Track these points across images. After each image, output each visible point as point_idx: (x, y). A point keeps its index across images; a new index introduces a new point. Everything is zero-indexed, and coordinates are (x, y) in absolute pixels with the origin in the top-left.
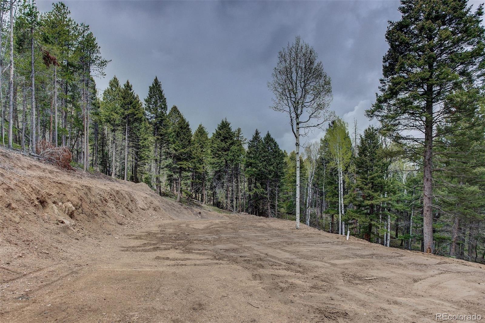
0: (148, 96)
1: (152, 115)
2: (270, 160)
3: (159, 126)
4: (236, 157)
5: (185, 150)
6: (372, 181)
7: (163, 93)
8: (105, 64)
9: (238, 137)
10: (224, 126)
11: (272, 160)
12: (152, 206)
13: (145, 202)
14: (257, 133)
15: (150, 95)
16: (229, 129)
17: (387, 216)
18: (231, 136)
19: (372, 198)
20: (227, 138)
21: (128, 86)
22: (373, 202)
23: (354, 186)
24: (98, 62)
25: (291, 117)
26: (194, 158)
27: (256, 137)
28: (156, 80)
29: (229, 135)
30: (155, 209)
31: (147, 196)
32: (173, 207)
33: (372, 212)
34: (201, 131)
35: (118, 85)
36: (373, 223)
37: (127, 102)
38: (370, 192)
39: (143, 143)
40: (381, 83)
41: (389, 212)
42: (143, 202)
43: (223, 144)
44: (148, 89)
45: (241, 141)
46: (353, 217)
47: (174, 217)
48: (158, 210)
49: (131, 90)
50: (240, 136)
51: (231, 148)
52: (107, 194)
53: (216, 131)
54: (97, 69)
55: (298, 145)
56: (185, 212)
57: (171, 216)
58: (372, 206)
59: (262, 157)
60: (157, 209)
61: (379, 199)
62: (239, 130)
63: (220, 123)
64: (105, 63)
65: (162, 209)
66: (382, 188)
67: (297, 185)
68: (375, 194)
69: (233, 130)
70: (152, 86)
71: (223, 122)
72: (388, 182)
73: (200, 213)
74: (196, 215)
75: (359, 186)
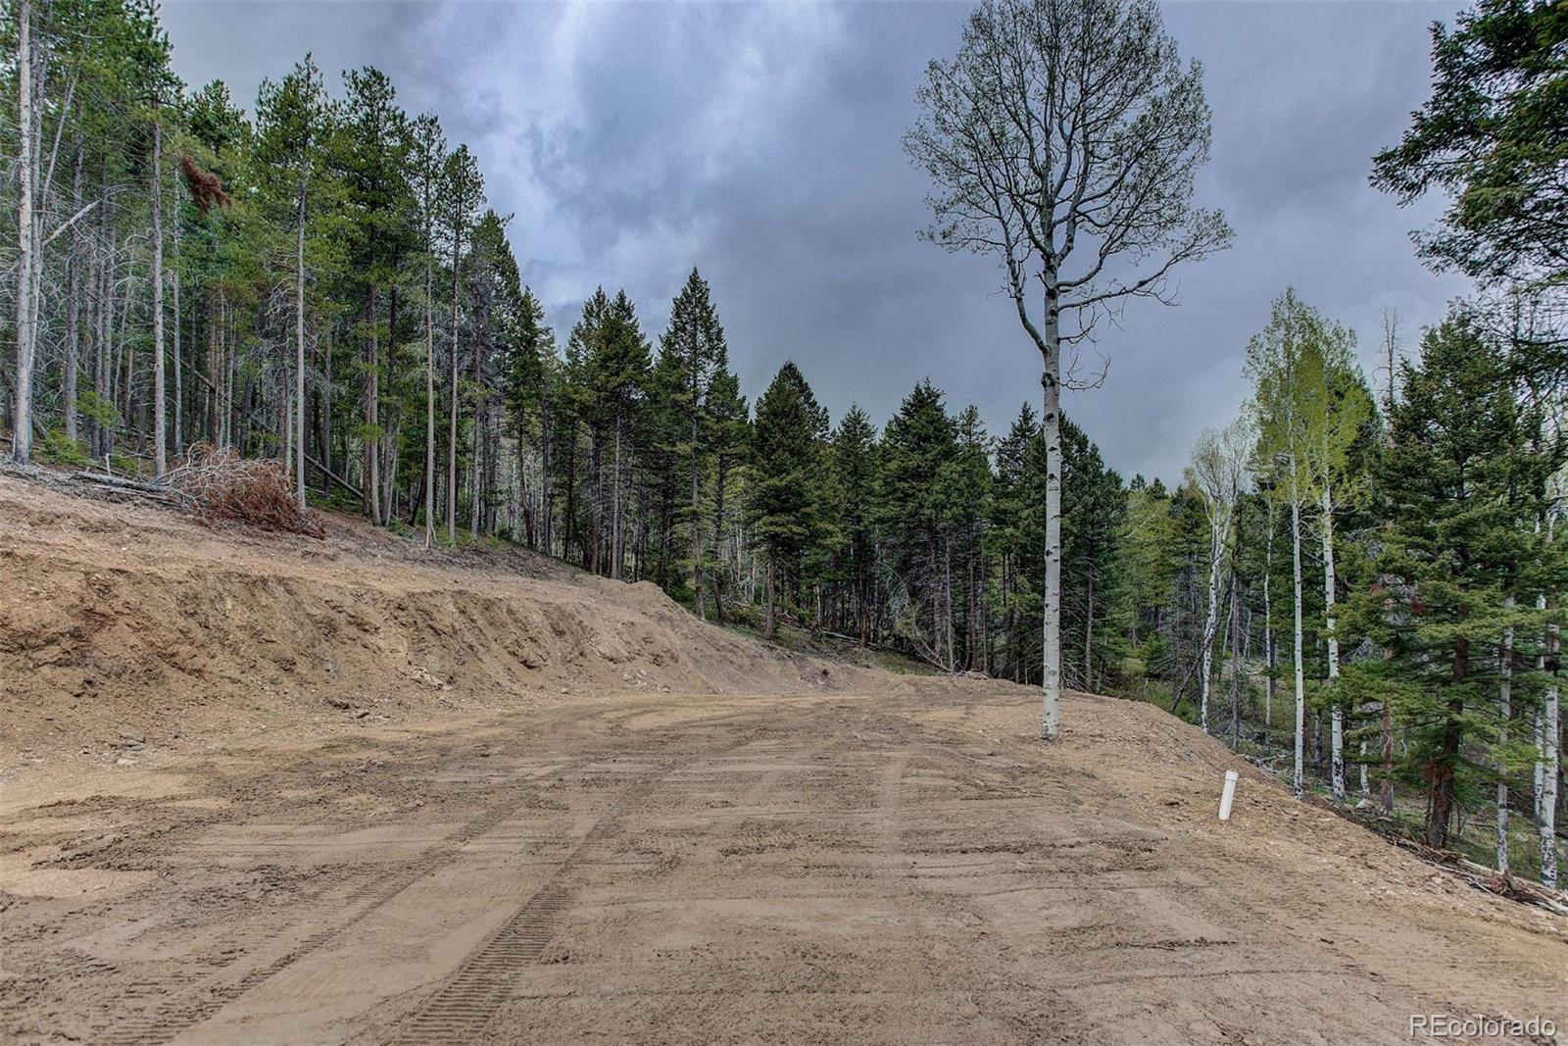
0: (670, 326)
5: (781, 480)
6: (1459, 539)
7: (716, 313)
9: (969, 433)
10: (923, 402)
12: (649, 648)
13: (626, 637)
14: (1026, 416)
15: (675, 323)
16: (938, 409)
17: (1537, 689)
18: (942, 433)
19: (1462, 612)
20: (926, 439)
21: (622, 308)
22: (1463, 628)
23: (1370, 566)
25: (1011, 263)
27: (1024, 427)
28: (694, 278)
29: (935, 429)
30: (657, 660)
32: (730, 655)
33: (1463, 672)
34: (855, 426)
36: (1466, 715)
38: (1450, 588)
41: (1551, 674)
42: (617, 639)
43: (916, 460)
45: (978, 445)
46: (1367, 693)
50: (975, 430)
51: (941, 468)
53: (897, 419)
55: (1053, 384)
56: (773, 667)
57: (712, 684)
58: (1461, 645)
60: (667, 659)
61: (1494, 615)
62: (971, 413)
63: (908, 394)
65: (683, 657)
66: (1512, 569)
67: (1048, 553)
68: (1477, 597)
69: (950, 413)
70: (680, 297)
71: (918, 391)
72: (1540, 542)
73: (824, 673)
74: (812, 679)
75: (1391, 562)
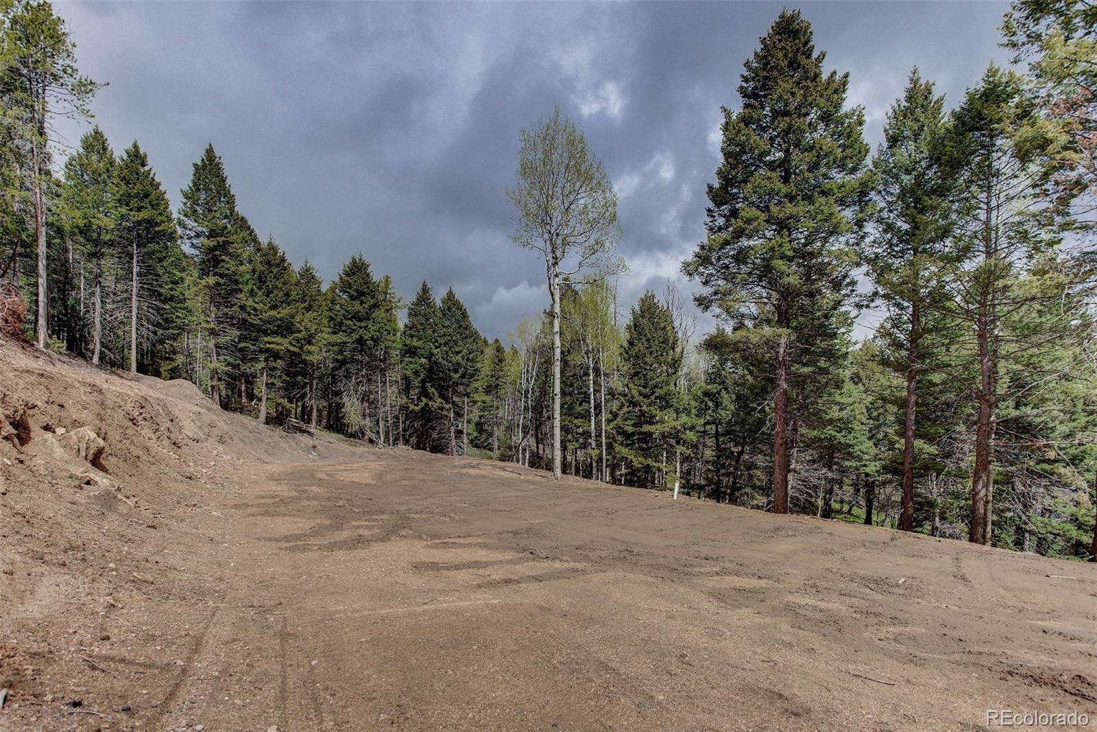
0: (191, 185)
1: (200, 229)
2: (456, 342)
3: (221, 255)
4: (385, 333)
5: (278, 313)
7: (228, 182)
8: (91, 90)
9: (386, 293)
10: (357, 269)
11: (460, 343)
12: (215, 432)
13: (198, 424)
14: (425, 290)
15: (195, 184)
16: (368, 275)
18: (372, 291)
20: (363, 294)
21: (136, 157)
22: (659, 428)
24: (70, 81)
26: (299, 332)
27: (424, 296)
28: (210, 152)
29: (368, 288)
30: (221, 440)
31: (202, 411)
32: (258, 435)
34: (307, 276)
35: (105, 149)
37: (135, 191)
38: (653, 410)
39: (171, 289)
40: (708, 215)
42: (192, 424)
43: (356, 306)
44: (192, 170)
45: (390, 301)
47: (264, 457)
48: (229, 441)
49: (143, 165)
50: (389, 291)
51: (374, 315)
52: (133, 404)
53: (341, 278)
54: (69, 97)
56: (283, 444)
57: (259, 455)
59: (440, 337)
60: (226, 438)
61: (667, 422)
62: (387, 280)
63: (348, 261)
64: (89, 87)
65: (236, 438)
69: (375, 279)
70: (200, 163)
71: (354, 260)
73: (314, 447)
74: (307, 450)
